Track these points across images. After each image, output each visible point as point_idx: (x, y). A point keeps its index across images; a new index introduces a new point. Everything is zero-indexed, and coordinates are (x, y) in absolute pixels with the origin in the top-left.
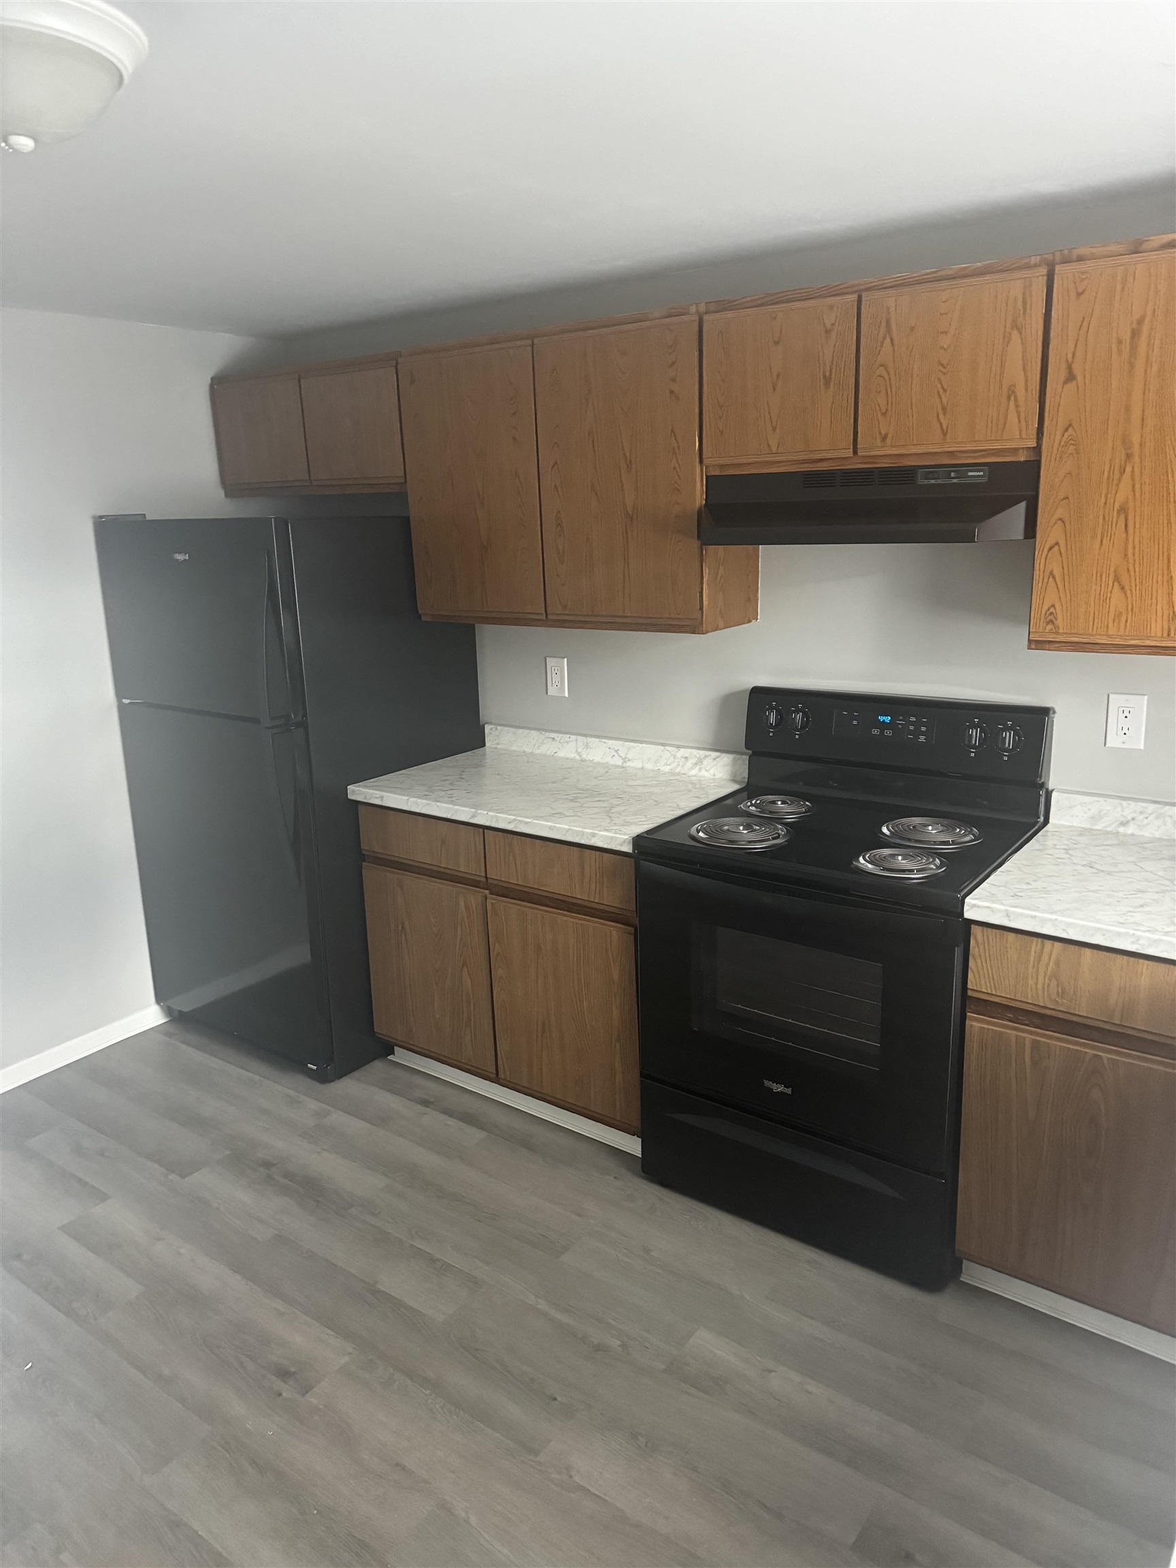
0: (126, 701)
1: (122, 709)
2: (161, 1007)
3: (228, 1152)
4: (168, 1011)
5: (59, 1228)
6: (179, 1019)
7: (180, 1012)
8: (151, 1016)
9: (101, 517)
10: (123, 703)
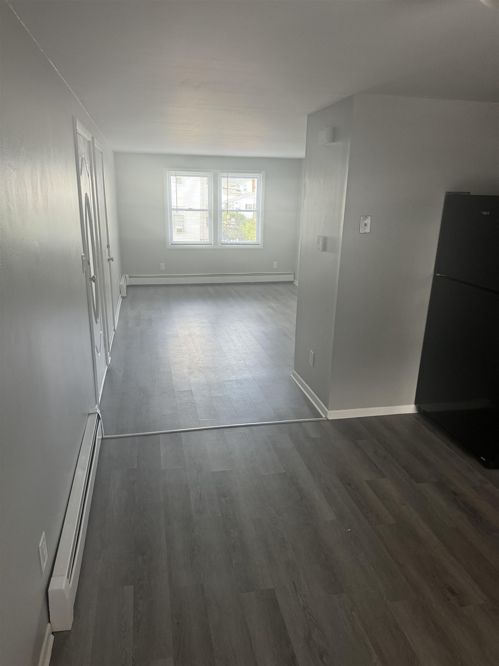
0: (438, 275)
1: (435, 278)
2: (416, 406)
3: (437, 480)
4: (418, 408)
5: (366, 481)
6: (422, 413)
7: (424, 411)
8: (410, 409)
9: (450, 193)
10: (437, 275)
